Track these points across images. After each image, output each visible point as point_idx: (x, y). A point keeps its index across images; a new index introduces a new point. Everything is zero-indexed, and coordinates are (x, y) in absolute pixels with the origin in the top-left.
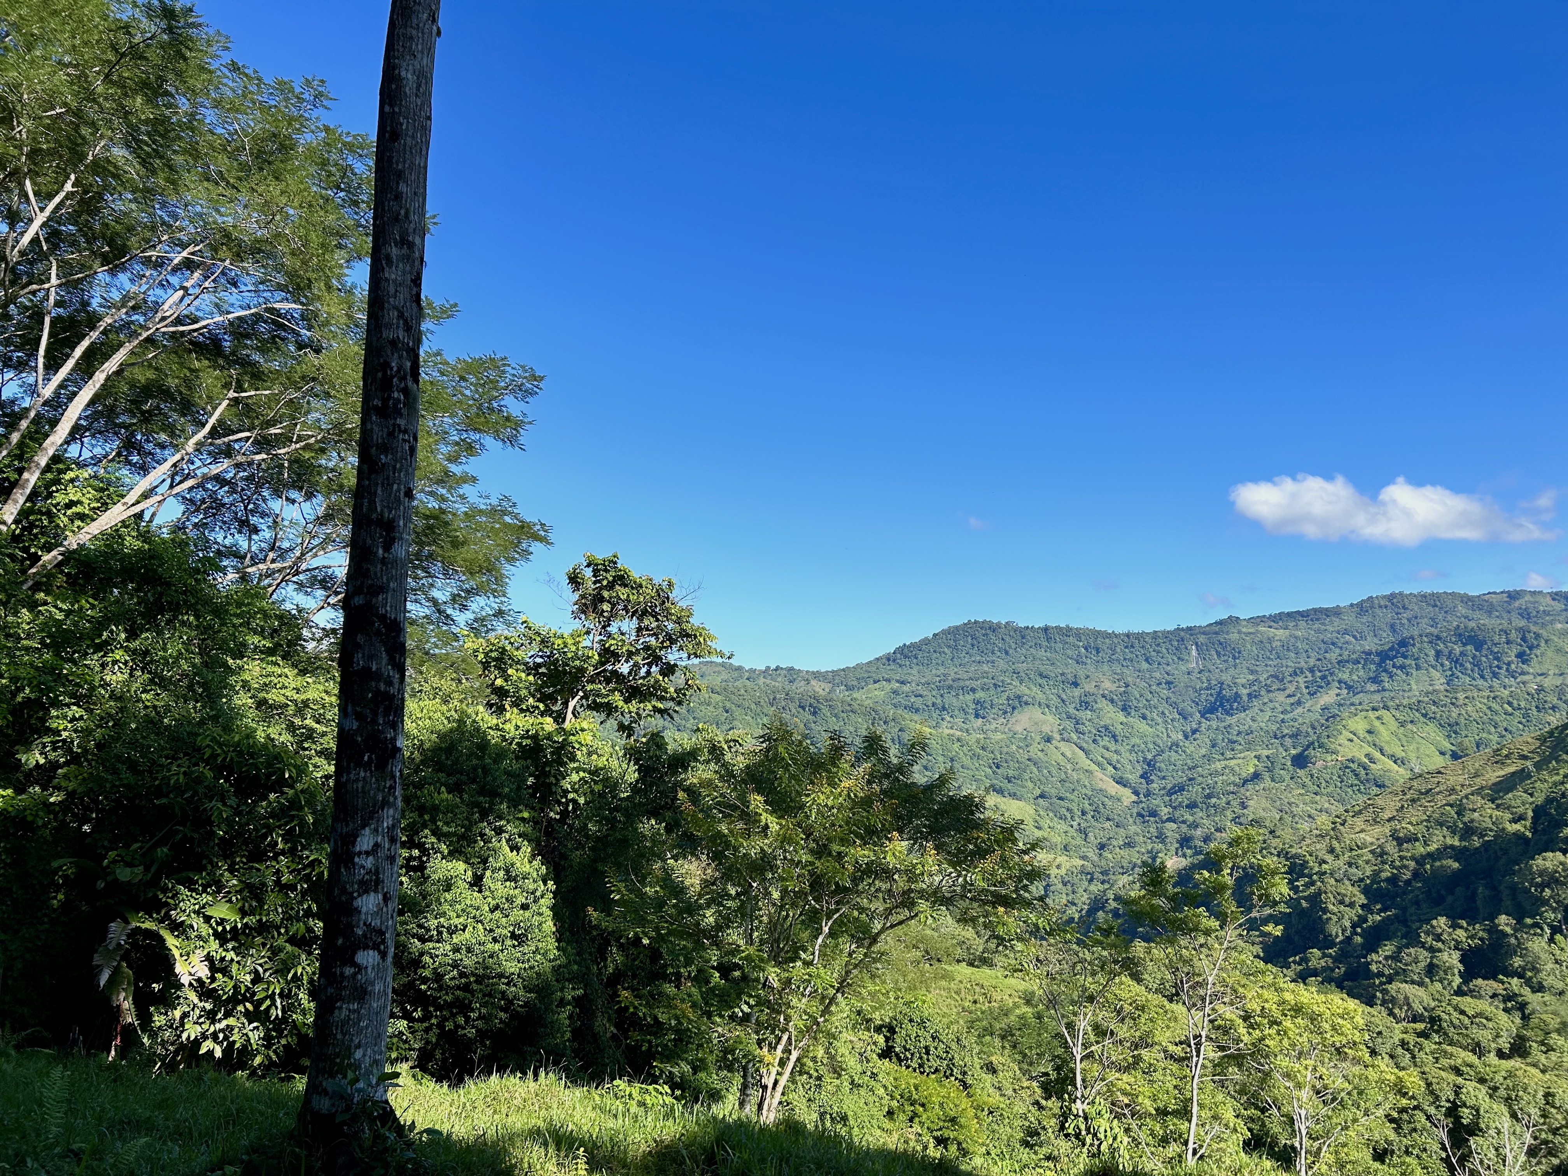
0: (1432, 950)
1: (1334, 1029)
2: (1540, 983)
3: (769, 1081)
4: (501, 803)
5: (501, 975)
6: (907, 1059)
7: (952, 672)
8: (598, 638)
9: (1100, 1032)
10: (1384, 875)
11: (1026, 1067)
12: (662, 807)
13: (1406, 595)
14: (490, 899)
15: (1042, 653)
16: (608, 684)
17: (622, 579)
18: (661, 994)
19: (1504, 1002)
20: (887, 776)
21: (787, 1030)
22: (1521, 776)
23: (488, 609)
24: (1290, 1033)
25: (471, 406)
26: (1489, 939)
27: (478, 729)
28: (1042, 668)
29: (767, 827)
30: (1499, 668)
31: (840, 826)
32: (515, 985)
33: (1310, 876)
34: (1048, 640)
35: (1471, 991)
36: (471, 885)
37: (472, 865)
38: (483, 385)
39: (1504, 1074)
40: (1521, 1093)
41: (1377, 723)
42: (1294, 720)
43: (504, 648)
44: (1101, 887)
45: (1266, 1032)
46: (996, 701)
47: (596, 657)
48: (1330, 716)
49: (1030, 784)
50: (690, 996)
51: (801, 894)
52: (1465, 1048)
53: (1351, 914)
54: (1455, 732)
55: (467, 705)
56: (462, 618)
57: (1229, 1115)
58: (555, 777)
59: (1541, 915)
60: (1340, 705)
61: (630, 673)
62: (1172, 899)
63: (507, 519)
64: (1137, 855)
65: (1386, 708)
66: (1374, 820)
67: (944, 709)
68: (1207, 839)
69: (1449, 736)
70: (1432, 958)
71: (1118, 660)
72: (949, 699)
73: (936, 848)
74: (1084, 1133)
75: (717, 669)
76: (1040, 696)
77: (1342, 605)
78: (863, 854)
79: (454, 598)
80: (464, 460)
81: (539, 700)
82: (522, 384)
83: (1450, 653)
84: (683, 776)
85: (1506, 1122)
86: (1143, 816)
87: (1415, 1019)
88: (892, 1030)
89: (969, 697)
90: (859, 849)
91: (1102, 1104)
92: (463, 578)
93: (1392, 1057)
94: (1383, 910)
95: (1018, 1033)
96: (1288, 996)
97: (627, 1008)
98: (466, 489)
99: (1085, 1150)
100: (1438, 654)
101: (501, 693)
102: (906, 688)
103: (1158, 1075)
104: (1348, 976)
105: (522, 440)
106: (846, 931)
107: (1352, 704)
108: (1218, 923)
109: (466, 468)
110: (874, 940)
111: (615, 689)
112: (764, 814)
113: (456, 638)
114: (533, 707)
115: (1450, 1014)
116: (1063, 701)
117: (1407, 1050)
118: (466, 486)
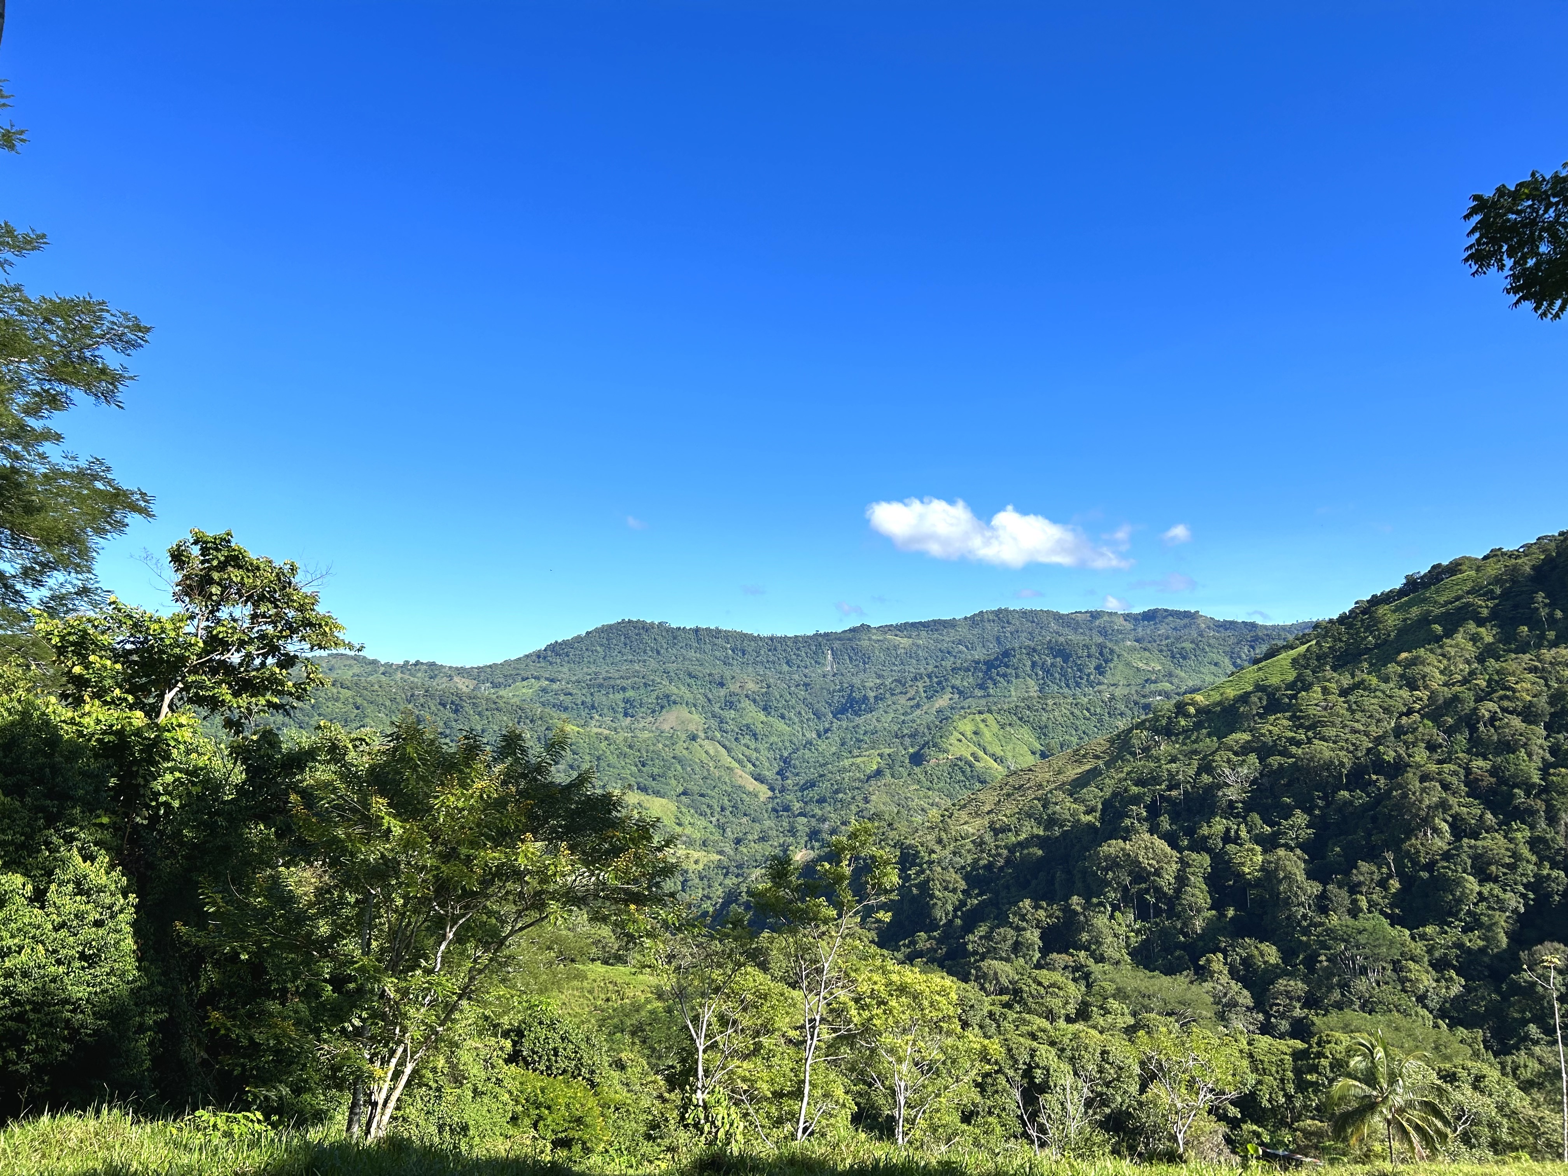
0: (1018, 929)
1: (932, 1004)
2: (1102, 955)
3: (380, 1098)
4: (73, 807)
5: (66, 1001)
6: (534, 1062)
7: (604, 670)
8: (204, 624)
9: (724, 1021)
10: (982, 863)
11: (654, 1061)
12: (273, 811)
13: (1011, 612)
14: (55, 916)
15: (692, 654)
16: (214, 675)
17: (236, 560)
18: (262, 1012)
19: (1073, 972)
20: (524, 776)
21: (402, 1042)
22: (1094, 773)
23: (69, 586)
24: (895, 1011)
25: (57, 352)
26: (1063, 918)
27: (47, 723)
28: (691, 668)
29: (389, 830)
30: (1081, 678)
31: (470, 829)
32: (82, 1012)
33: (921, 865)
34: (699, 640)
35: (1048, 964)
36: (31, 900)
37: (33, 878)
38: (73, 331)
39: (1070, 1036)
40: (1083, 1053)
41: (982, 725)
42: (913, 721)
43: (85, 631)
44: (735, 880)
45: (874, 1013)
46: (645, 700)
47: (201, 645)
48: (944, 718)
49: (673, 782)
50: (296, 1012)
51: (425, 901)
52: (1040, 1016)
53: (953, 899)
54: (1045, 735)
55: (36, 695)
56: (35, 596)
57: (839, 1092)
58: (144, 778)
59: (1105, 895)
60: (952, 708)
61: (241, 665)
62: (797, 889)
63: (99, 485)
64: (770, 849)
65: (990, 711)
66: (976, 813)
67: (593, 707)
68: (833, 832)
69: (1039, 738)
70: (1018, 936)
71: (762, 663)
72: (600, 698)
73: (571, 848)
74: (702, 1122)
75: (348, 662)
76: (688, 696)
77: (957, 618)
78: (493, 856)
79: (26, 572)
80: (46, 413)
81: (128, 692)
82: (123, 334)
83: (1043, 664)
84: (298, 777)
85: (1068, 1080)
86: (777, 811)
87: (1002, 991)
88: (520, 1033)
89: (620, 696)
90: (489, 851)
91: (722, 1092)
92: (38, 549)
93: (981, 1027)
94: (980, 894)
95: (648, 1028)
96: (895, 978)
97: (217, 1030)
98: (47, 447)
99: (703, 1139)
100: (1034, 665)
101: (80, 682)
102: (555, 686)
103: (775, 1061)
104: (949, 956)
105: (120, 397)
106: (473, 936)
107: (963, 708)
108: (835, 912)
109: (48, 423)
110: (501, 943)
111: (222, 681)
112: (387, 817)
113: (26, 617)
114: (119, 699)
115: (1030, 986)
116: (709, 700)
117: (994, 1020)
118: (47, 444)
